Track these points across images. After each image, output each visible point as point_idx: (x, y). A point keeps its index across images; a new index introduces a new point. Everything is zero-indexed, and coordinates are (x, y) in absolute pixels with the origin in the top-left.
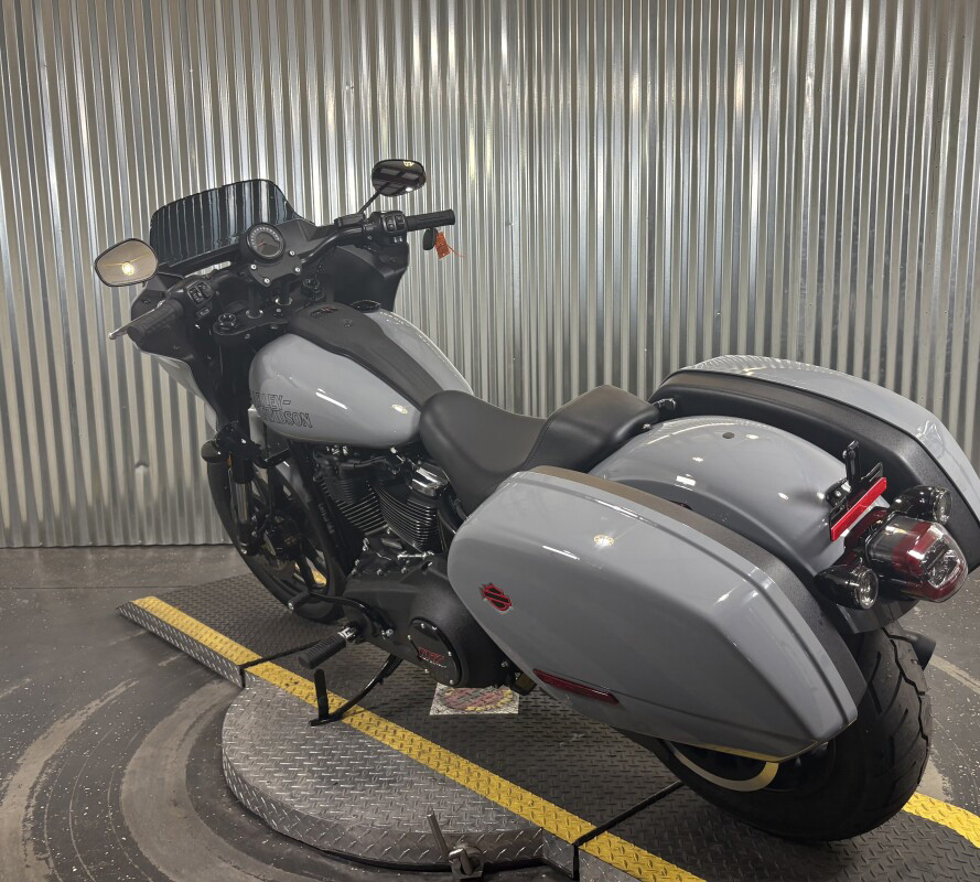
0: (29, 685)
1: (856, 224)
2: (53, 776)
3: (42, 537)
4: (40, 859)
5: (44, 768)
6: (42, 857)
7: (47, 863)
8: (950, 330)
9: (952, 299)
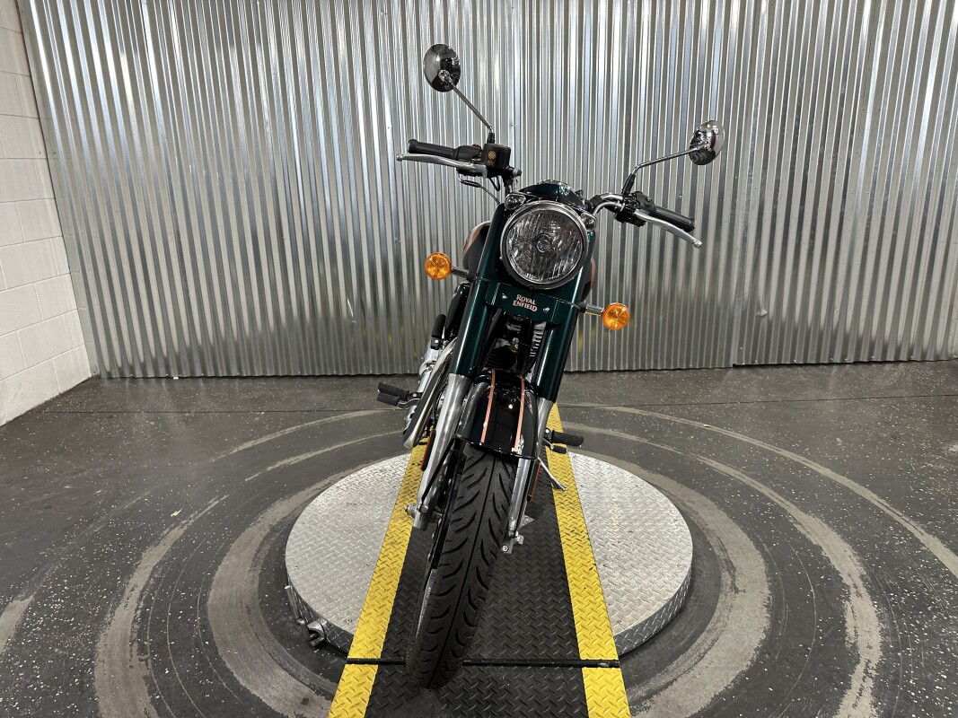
0: (148, 497)
1: (798, 120)
2: (158, 580)
3: (168, 368)
4: (141, 660)
5: (152, 573)
6: (143, 658)
7: (147, 665)
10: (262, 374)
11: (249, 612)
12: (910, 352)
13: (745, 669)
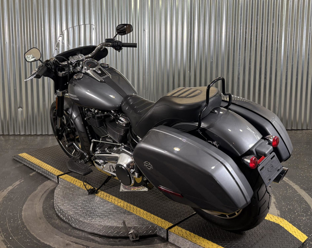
1: (257, 32)
7: (2, 236)
8: (287, 67)
10: (29, 134)
11: (40, 219)
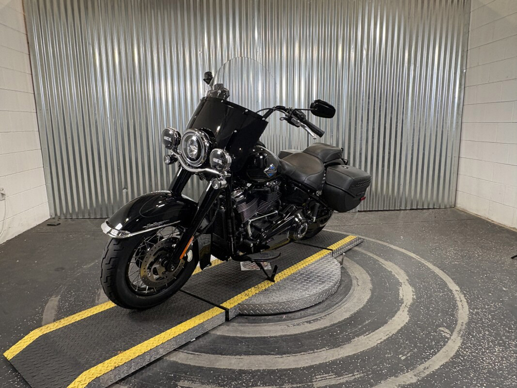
0: (98, 263)
3: (89, 215)
8: (413, 140)
9: (414, 130)
12: (434, 205)
13: (361, 307)
